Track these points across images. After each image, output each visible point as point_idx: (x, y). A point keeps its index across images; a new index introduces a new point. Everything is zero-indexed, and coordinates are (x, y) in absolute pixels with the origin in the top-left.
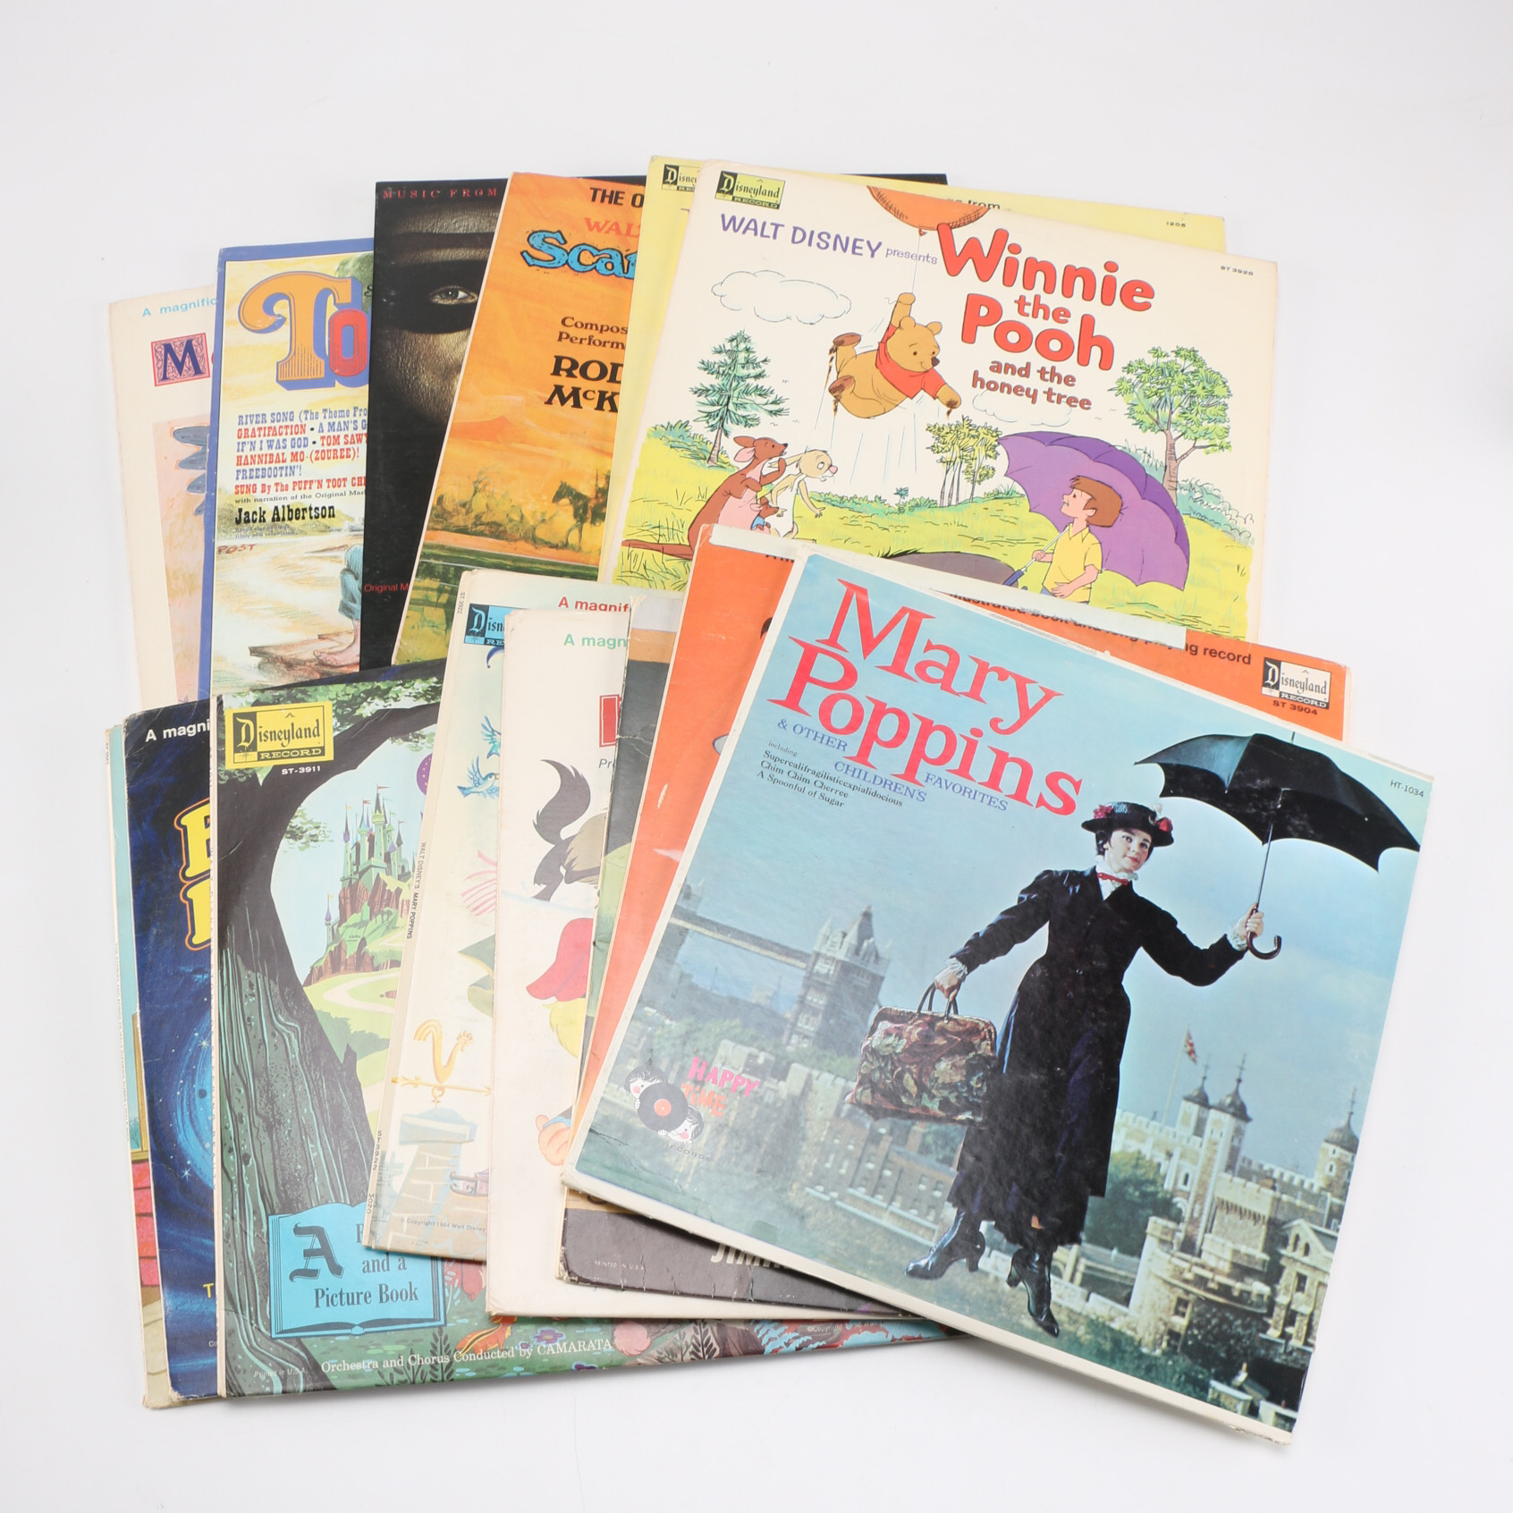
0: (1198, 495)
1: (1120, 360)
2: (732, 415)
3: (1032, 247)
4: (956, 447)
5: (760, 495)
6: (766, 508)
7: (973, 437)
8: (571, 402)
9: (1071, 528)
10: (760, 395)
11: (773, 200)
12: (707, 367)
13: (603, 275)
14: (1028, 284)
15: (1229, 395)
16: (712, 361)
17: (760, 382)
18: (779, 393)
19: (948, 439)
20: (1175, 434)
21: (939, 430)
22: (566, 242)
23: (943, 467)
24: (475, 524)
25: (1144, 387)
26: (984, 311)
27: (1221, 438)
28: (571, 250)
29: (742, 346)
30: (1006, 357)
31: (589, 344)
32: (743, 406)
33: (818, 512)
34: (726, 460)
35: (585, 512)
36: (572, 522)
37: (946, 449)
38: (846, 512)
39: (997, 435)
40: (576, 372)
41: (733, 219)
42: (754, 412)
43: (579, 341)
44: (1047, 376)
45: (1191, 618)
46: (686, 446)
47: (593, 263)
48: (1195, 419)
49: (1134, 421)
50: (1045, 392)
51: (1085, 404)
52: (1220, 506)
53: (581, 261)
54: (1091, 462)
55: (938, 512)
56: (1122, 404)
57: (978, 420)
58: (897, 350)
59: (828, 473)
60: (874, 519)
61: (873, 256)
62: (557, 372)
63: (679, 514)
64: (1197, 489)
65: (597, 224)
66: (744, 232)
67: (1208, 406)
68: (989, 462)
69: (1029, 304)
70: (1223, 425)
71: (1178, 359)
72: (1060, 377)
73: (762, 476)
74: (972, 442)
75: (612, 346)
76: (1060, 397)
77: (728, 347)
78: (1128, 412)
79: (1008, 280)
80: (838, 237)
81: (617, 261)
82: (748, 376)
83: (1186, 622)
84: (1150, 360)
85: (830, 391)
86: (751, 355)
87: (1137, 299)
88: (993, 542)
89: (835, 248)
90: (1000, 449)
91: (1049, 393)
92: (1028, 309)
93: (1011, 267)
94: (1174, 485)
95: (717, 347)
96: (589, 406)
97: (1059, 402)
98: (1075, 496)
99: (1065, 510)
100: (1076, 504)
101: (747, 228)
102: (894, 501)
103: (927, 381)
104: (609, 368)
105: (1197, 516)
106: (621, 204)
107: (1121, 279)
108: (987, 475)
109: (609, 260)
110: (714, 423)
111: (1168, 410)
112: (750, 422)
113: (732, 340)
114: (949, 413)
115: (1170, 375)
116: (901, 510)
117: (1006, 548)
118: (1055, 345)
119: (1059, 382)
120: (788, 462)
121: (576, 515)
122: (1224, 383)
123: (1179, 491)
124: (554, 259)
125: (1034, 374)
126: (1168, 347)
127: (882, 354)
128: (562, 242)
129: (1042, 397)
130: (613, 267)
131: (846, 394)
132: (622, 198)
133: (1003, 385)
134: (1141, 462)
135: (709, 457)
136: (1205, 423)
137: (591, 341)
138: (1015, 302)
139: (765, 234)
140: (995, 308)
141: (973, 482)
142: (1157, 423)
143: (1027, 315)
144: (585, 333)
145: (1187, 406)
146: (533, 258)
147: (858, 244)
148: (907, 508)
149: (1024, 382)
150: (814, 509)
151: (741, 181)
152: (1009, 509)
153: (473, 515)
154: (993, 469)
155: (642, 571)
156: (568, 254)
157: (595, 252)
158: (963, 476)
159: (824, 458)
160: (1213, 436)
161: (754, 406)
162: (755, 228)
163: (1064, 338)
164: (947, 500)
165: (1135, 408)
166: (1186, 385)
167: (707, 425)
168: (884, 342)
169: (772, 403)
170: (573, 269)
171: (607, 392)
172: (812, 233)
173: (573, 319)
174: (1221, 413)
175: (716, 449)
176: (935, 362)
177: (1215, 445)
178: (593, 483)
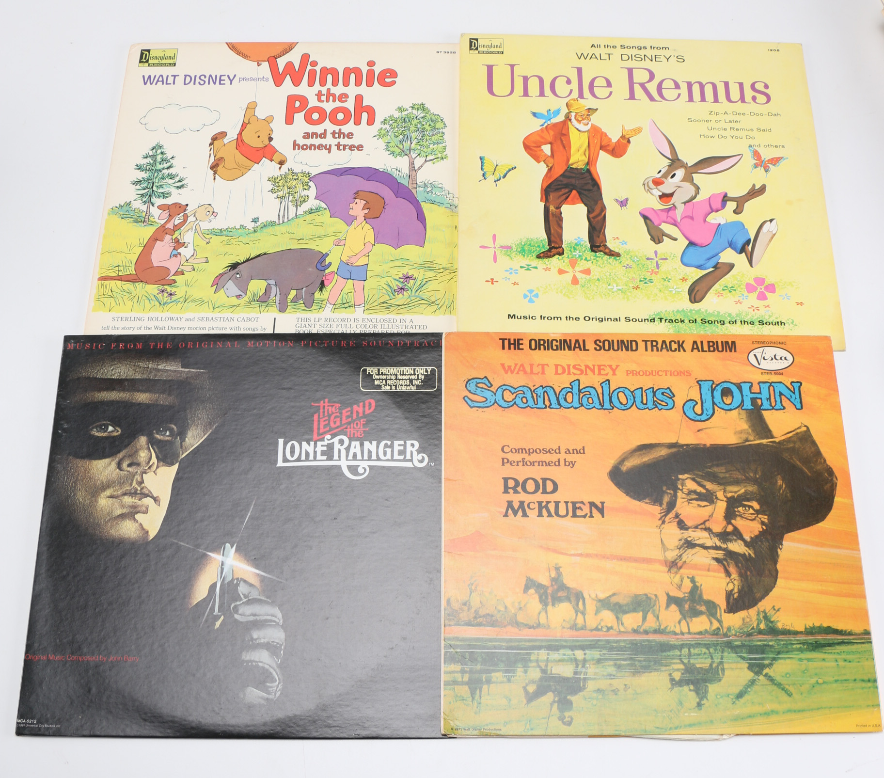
0: (429, 189)
1: (379, 118)
2: (156, 193)
3: (324, 62)
4: (285, 187)
5: (174, 237)
6: (178, 244)
7: (295, 179)
8: (520, 513)
9: (355, 223)
10: (171, 178)
11: (171, 61)
12: (139, 168)
13: (521, 408)
14: (323, 83)
15: (445, 126)
16: (142, 163)
17: (171, 171)
18: (181, 175)
19: (280, 184)
20: (414, 156)
21: (275, 179)
22: (492, 385)
23: (278, 201)
24: (475, 618)
25: (394, 131)
26: (297, 104)
27: (441, 153)
28: (497, 391)
29: (159, 151)
30: (312, 129)
31: (523, 465)
32: (161, 186)
33: (208, 241)
34: (153, 220)
35: (547, 598)
36: (539, 606)
37: (280, 190)
38: (224, 238)
39: (309, 176)
40: (519, 489)
41: (150, 77)
42: (168, 189)
43: (516, 464)
44: (337, 135)
45: (429, 263)
46: (130, 216)
47: (513, 400)
48: (425, 144)
49: (389, 152)
50: (335, 145)
51: (360, 148)
52: (443, 193)
53: (505, 399)
54: (365, 182)
55: (277, 228)
56: (381, 143)
57: (297, 170)
58: (248, 138)
59: (212, 217)
60: (240, 239)
61: (231, 84)
62: (506, 491)
63: (129, 257)
64: (429, 185)
65: (509, 367)
66: (156, 84)
67: (433, 135)
68: (306, 193)
69: (324, 95)
70: (442, 145)
71: (414, 111)
72: (344, 134)
73: (175, 226)
74: (294, 182)
75: (539, 465)
76: (345, 146)
77: (151, 153)
78: (385, 147)
79: (311, 83)
80: (210, 76)
81: (528, 395)
82: (163, 169)
83: (426, 266)
84: (397, 114)
85: (211, 168)
86: (165, 156)
87: (388, 80)
88: (310, 239)
89: (209, 83)
90: (311, 184)
91: (338, 145)
92: (324, 98)
93: (312, 74)
94: (415, 186)
95: (145, 155)
96: (533, 514)
97: (344, 149)
98: (356, 203)
99: (351, 212)
100: (358, 208)
101: (158, 81)
102: (251, 226)
103: (267, 152)
104: (541, 482)
105: (430, 202)
106: (523, 349)
107: (377, 70)
108: (304, 201)
109: (523, 395)
110: (145, 199)
111: (409, 142)
112: (166, 195)
113: (153, 149)
114: (280, 168)
115: (409, 121)
116: (255, 231)
117: (318, 241)
118: (340, 116)
119: (344, 138)
120: (189, 215)
121: (541, 601)
122: (442, 120)
123: (418, 189)
124: (487, 399)
125: (329, 136)
126: (407, 105)
127: (240, 141)
128: (489, 385)
129: (334, 148)
130: (527, 401)
131: (220, 168)
132: (522, 344)
133: (311, 145)
134: (394, 176)
135: (143, 220)
136: (431, 146)
137: (524, 463)
138: (316, 95)
139: (168, 82)
140: (304, 100)
141: (297, 206)
142: (403, 151)
143: (323, 101)
144: (518, 457)
145: (420, 137)
146: (472, 401)
147: (223, 78)
148: (259, 229)
149: (323, 142)
150: (205, 239)
151: (153, 54)
152: (317, 218)
153: (473, 610)
154: (308, 196)
155: (110, 293)
156: (495, 394)
157: (513, 390)
158: (290, 204)
159: (210, 209)
160: (437, 152)
161: (168, 186)
162: (163, 80)
163: (345, 111)
164: (283, 219)
165: (389, 144)
166: (419, 126)
167: (141, 202)
168: (240, 134)
169: (178, 182)
170: (501, 406)
171: (543, 502)
172: (196, 76)
173: (508, 446)
174: (441, 138)
175: (148, 215)
176: (271, 139)
177: (438, 158)
178: (547, 574)
